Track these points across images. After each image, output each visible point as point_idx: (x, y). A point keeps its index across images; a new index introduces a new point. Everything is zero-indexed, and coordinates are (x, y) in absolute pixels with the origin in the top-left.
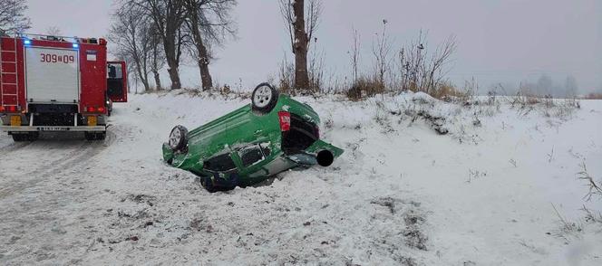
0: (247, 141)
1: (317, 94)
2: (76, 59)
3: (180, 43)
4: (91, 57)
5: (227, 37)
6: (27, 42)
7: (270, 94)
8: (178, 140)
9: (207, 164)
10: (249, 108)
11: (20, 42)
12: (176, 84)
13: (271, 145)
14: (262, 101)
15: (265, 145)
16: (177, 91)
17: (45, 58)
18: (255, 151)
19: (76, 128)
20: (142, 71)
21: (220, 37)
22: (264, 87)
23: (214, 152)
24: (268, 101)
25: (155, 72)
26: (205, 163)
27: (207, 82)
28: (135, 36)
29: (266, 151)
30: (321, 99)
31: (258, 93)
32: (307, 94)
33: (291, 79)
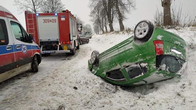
0: (131, 61)
1: (178, 27)
2: (57, 21)
3: (113, 14)
4: (63, 19)
5: (131, 9)
6: (37, 15)
7: (147, 28)
8: (94, 59)
9: (108, 74)
10: (132, 39)
11: (35, 15)
12: (112, 30)
13: (148, 65)
14: (141, 34)
15: (143, 65)
16: (112, 32)
17: (45, 21)
18: (137, 68)
19: (58, 51)
20: (102, 26)
21: (128, 9)
22: (143, 23)
23: (112, 67)
24: (146, 33)
25: (105, 26)
26: (107, 73)
27: (122, 28)
28: (99, 14)
29: (145, 69)
30: (181, 30)
31: (138, 28)
32: (171, 28)
33: (161, 20)
